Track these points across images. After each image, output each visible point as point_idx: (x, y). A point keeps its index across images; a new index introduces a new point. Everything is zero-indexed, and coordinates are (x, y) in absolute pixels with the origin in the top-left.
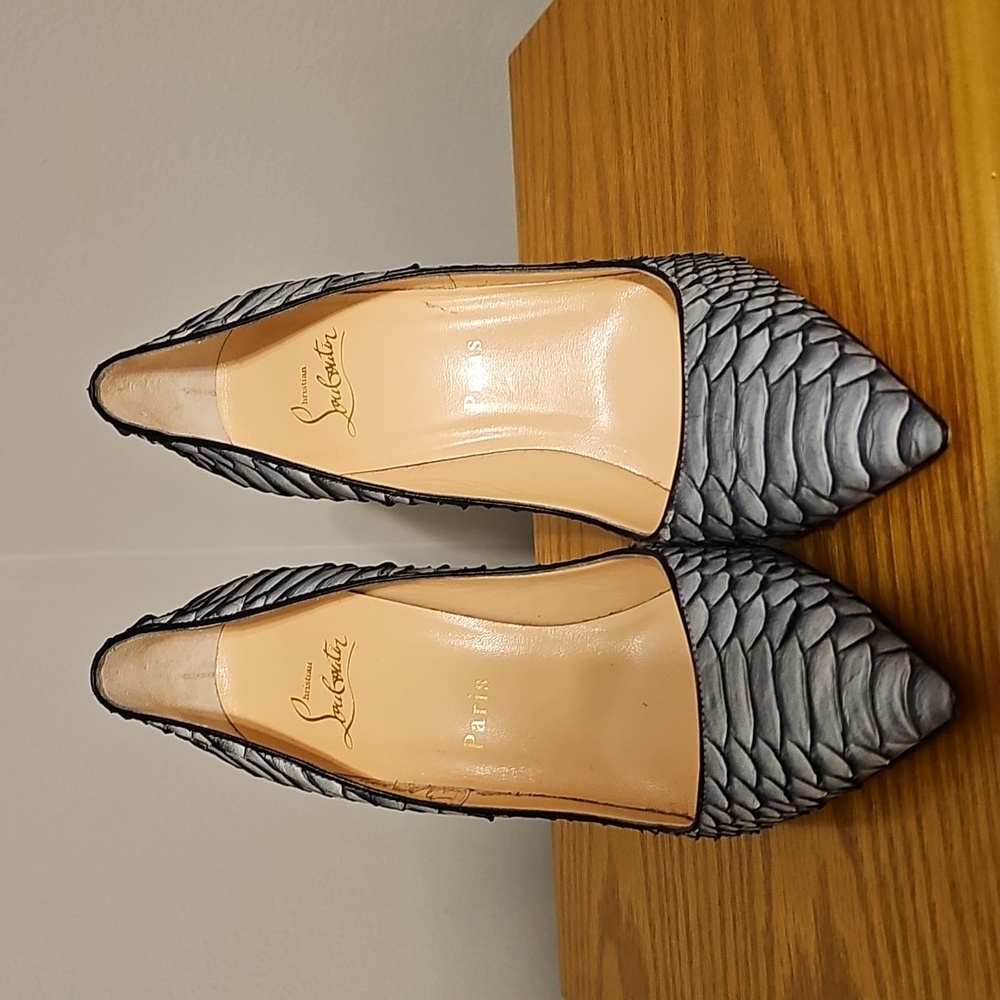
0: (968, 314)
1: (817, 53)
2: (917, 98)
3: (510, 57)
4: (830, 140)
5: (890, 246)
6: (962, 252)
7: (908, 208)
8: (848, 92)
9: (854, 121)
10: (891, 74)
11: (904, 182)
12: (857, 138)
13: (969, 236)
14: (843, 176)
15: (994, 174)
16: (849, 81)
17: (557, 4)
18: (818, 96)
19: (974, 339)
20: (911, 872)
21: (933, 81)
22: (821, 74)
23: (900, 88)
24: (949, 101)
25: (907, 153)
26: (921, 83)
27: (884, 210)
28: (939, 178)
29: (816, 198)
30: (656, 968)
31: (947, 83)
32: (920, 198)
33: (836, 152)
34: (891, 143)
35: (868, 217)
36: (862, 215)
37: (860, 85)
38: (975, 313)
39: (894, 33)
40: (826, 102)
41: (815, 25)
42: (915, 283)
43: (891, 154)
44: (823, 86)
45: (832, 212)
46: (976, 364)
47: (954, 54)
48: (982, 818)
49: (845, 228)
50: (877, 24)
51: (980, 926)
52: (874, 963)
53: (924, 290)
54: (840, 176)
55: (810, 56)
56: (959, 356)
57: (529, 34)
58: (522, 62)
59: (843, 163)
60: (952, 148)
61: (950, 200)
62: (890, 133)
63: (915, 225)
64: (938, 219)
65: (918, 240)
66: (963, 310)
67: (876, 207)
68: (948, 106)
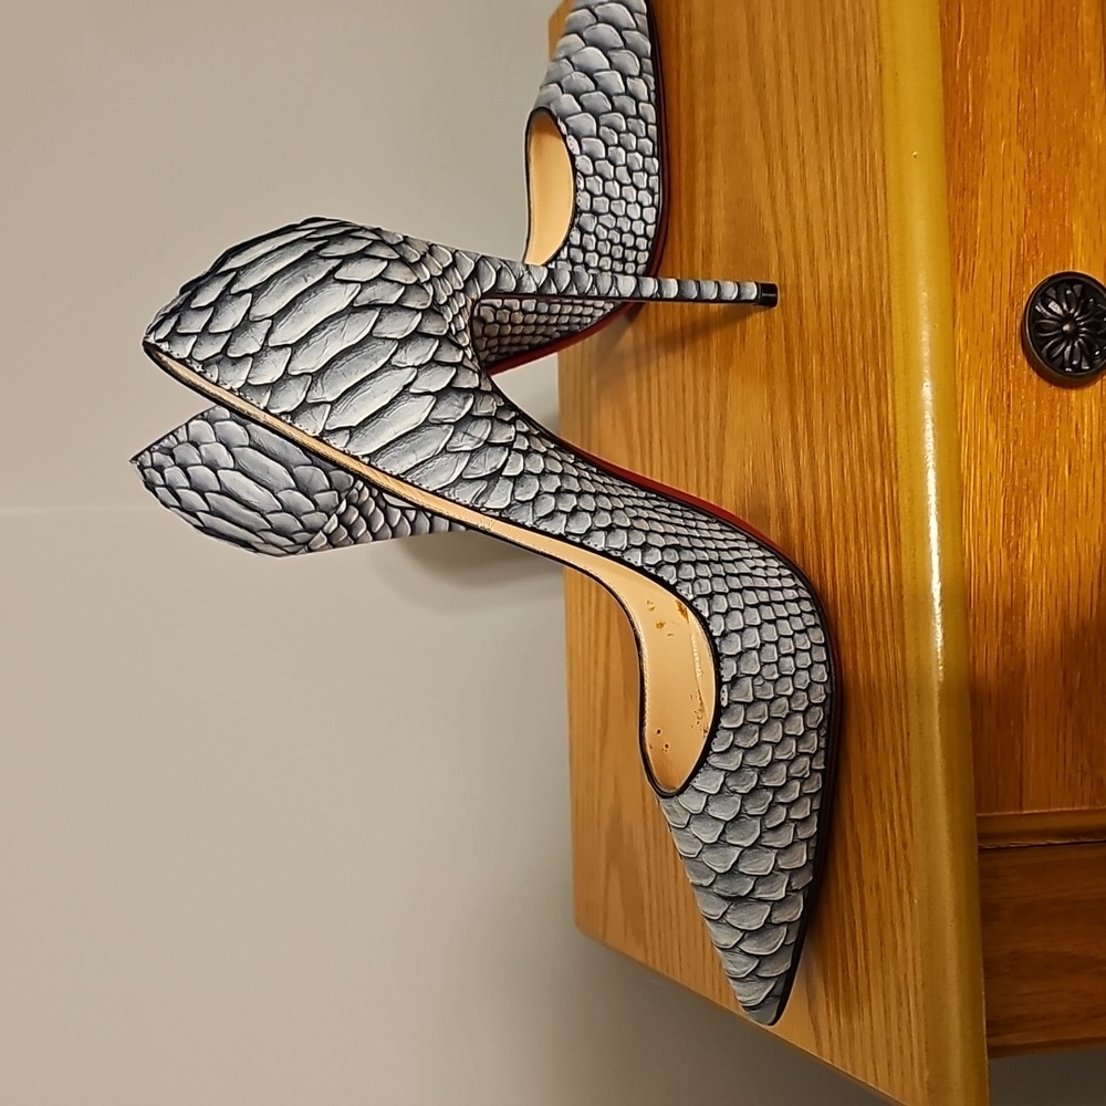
0: (889, 277)
2: (860, 83)
3: (550, 20)
4: (797, 117)
5: (837, 217)
6: (886, 223)
7: (850, 181)
9: (814, 100)
10: (842, 58)
11: (848, 158)
12: (816, 116)
13: (892, 208)
14: (805, 151)
15: (915, 153)
16: (812, 64)
18: (790, 75)
21: (871, 70)
22: (792, 53)
23: (848, 72)
24: (881, 88)
25: (851, 133)
26: (862, 69)
27: (834, 183)
28: (872, 157)
29: (786, 171)
30: (650, 886)
31: (881, 70)
32: (859, 173)
33: (801, 128)
34: (840, 122)
35: (823, 189)
36: (818, 189)
37: (819, 67)
38: (894, 277)
39: (844, 23)
40: (795, 81)
42: (853, 250)
43: (840, 130)
44: (793, 68)
45: (796, 185)
46: (894, 323)
47: (886, 45)
49: (806, 198)
50: (834, 15)
51: (883, 810)
53: (859, 257)
55: (784, 39)
56: (882, 314)
59: (806, 138)
60: (882, 129)
61: (880, 175)
63: (856, 198)
64: (870, 191)
65: (856, 211)
66: (885, 273)
67: (828, 180)
68: (880, 92)
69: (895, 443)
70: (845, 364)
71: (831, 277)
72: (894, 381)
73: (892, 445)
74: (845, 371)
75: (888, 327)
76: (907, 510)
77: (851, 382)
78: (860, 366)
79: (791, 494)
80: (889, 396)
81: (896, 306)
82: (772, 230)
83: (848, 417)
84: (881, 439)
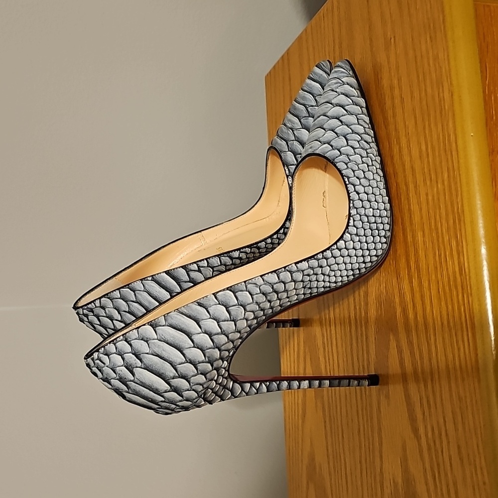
0: (461, 195)
1: (398, 80)
2: (440, 101)
3: (266, 77)
4: (404, 118)
5: (429, 165)
6: (459, 168)
7: (437, 148)
8: (412, 97)
9: (414, 110)
10: (429, 90)
11: (435, 137)
12: (415, 117)
13: (461, 161)
14: (410, 134)
15: (472, 134)
16: (412, 93)
17: (286, 54)
18: (399, 98)
19: (464, 205)
20: (441, 442)
21: (447, 95)
22: (400, 89)
23: (433, 97)
24: (453, 103)
25: (436, 125)
26: (441, 95)
27: (427, 149)
28: (449, 136)
29: (399, 144)
30: (332, 494)
31: (452, 95)
32: (442, 144)
33: (407, 123)
34: (429, 120)
35: (420, 152)
36: (418, 152)
37: (416, 94)
38: (465, 194)
39: (430, 73)
40: (402, 102)
41: (398, 68)
42: (440, 181)
43: (429, 125)
44: (401, 95)
45: (405, 150)
46: (465, 216)
47: (454, 82)
48: (470, 416)
49: (411, 157)
50: (423, 69)
52: (427, 485)
53: (443, 184)
54: (408, 133)
55: (396, 82)
56: (458, 213)
57: (274, 67)
58: (271, 79)
59: (410, 128)
60: (454, 123)
61: (454, 145)
62: (429, 115)
63: (440, 156)
64: (449, 153)
65: (441, 162)
66: (459, 193)
67: (424, 148)
68: (452, 105)
69: (470, 277)
70: (438, 237)
71: (427, 195)
72: (467, 245)
73: (468, 277)
74: (438, 241)
75: (462, 219)
76: (478, 311)
77: (441, 246)
78: (446, 238)
79: (408, 300)
80: (465, 253)
81: (466, 208)
82: (392, 171)
83: (441, 263)
84: (461, 274)
